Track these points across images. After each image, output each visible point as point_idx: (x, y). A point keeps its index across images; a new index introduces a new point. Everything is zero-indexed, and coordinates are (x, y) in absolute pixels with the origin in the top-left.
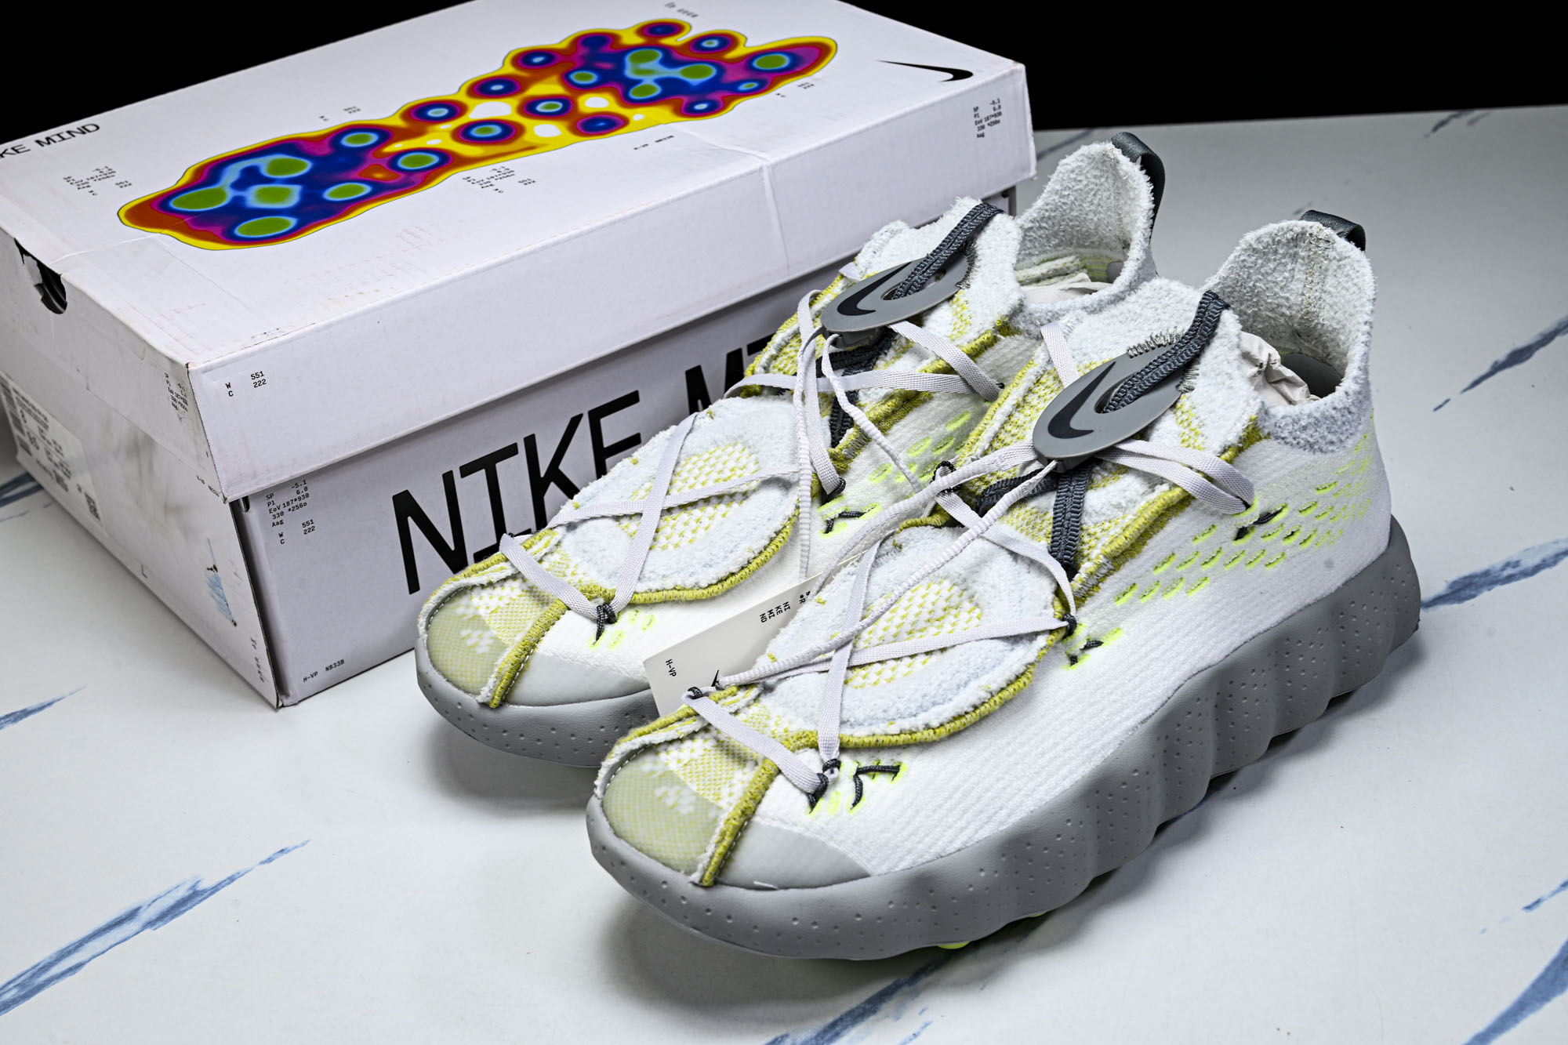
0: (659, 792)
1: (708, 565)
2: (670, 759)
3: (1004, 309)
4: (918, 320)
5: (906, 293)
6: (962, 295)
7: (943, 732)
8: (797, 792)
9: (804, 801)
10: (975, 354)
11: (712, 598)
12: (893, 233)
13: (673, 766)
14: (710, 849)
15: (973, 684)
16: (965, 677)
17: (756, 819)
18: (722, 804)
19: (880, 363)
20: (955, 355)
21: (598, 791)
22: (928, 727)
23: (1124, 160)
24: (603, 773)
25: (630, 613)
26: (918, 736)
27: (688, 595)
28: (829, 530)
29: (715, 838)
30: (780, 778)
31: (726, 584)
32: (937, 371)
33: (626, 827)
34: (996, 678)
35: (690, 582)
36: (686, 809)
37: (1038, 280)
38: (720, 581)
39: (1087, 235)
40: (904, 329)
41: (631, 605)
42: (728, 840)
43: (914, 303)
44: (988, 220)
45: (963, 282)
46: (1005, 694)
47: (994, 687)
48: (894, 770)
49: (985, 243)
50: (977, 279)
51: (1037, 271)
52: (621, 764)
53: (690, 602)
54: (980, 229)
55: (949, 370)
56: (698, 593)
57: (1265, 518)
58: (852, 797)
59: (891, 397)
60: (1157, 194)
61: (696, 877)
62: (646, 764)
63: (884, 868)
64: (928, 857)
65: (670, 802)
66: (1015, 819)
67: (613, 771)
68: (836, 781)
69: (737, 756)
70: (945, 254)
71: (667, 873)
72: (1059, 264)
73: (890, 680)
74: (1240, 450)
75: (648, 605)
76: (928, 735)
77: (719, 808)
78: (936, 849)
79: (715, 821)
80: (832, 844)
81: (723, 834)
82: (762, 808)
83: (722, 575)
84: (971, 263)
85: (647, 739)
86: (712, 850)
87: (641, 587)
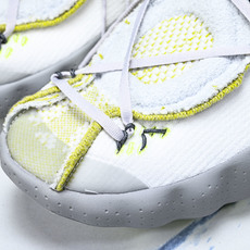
0: (37, 135)
1: (53, 7)
2: (44, 116)
7: (191, 113)
8: (111, 140)
9: (115, 145)
11: (57, 25)
13: (45, 120)
14: (61, 171)
15: (209, 84)
16: (204, 80)
17: (87, 156)
18: (70, 145)
21: (5, 129)
22: (183, 110)
24: (7, 119)
25: (14, 36)
26: (177, 116)
27: (44, 24)
29: (64, 165)
30: (102, 132)
31: (64, 16)
33: (17, 154)
34: (222, 82)
35: (44, 17)
36: (51, 146)
38: (60, 16)
41: (15, 32)
42: (71, 168)
46: (226, 91)
47: (221, 87)
48: (163, 132)
52: (17, 115)
53: (45, 28)
56: (49, 23)
58: (141, 146)
61: (53, 186)
62: (31, 117)
63: (156, 185)
64: (181, 178)
65: (42, 141)
66: (229, 157)
67: (13, 119)
68: (132, 135)
69: (80, 118)
71: (37, 182)
73: (164, 80)
75: (23, 31)
76: (182, 115)
77: (68, 147)
78: (186, 174)
79: (65, 155)
80: (129, 171)
81: (69, 164)
82: (90, 151)
83: (61, 12)
85: (32, 104)
86: (62, 173)
87: (19, 22)
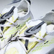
3: (17, 18)
4: (9, 19)
5: (7, 16)
6: (13, 16)
10: (14, 22)
12: (5, 9)
19: (5, 23)
20: (13, 22)
23: (27, 1)
28: (2, 41)
32: (11, 24)
37: (19, 12)
39: (24, 8)
40: (7, 20)
43: (8, 17)
44: (14, 8)
45: (13, 14)
49: (14, 10)
50: (14, 14)
51: (19, 11)
54: (14, 9)
55: (12, 24)
57: (47, 42)
59: (7, 27)
60: (30, 4)
70: (11, 12)
72: (21, 10)
74: (44, 36)
84: (13, 12)
